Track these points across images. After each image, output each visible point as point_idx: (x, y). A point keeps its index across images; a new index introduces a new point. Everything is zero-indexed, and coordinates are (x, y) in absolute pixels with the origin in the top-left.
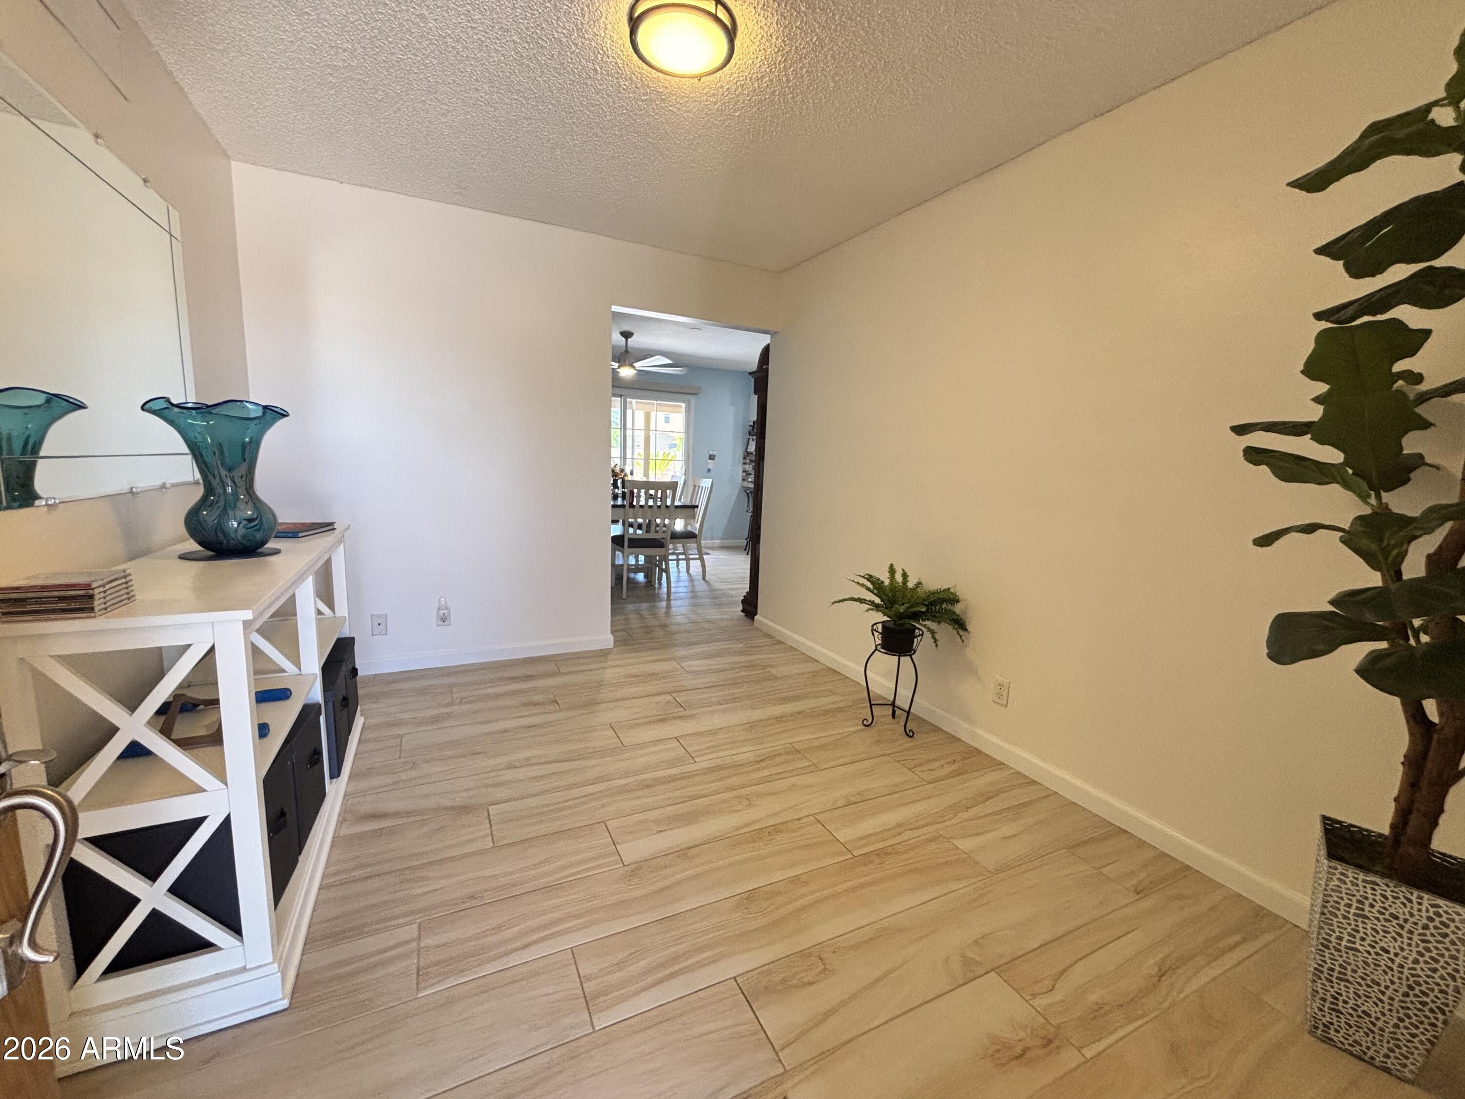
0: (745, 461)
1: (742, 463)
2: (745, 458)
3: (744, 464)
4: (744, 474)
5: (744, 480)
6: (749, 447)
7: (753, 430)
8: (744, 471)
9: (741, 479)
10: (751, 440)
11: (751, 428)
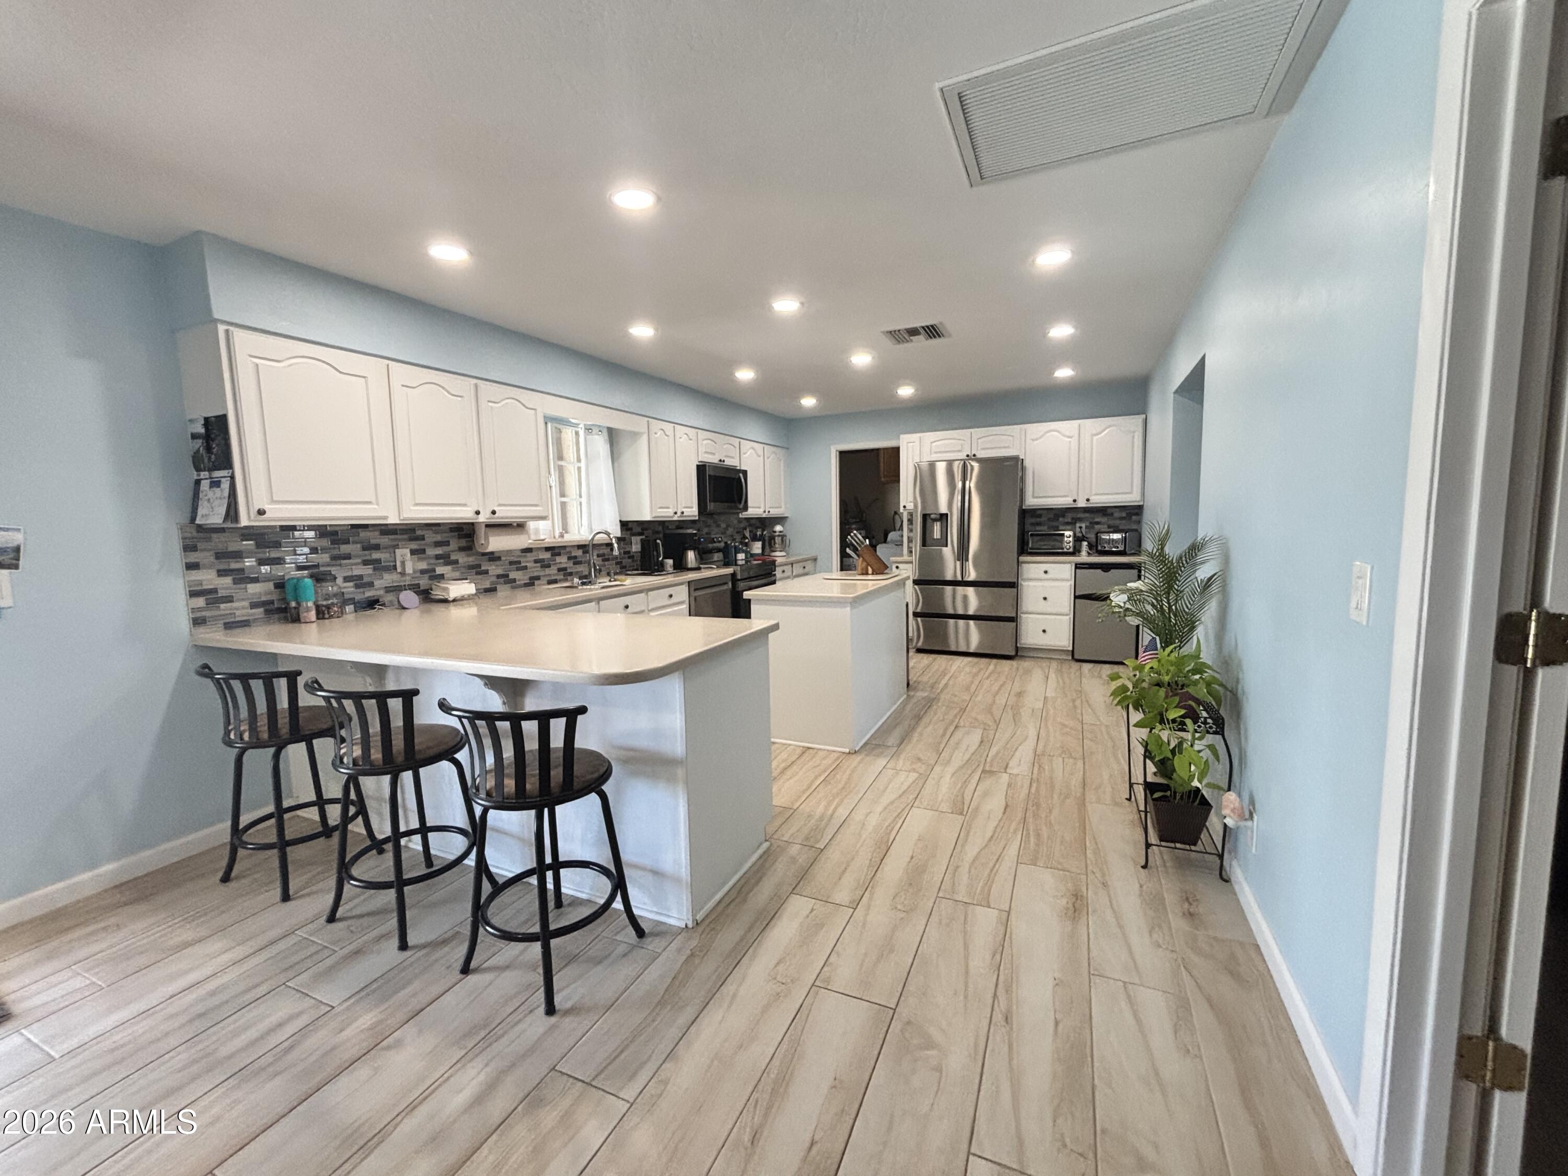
0: (193, 557)
1: (179, 566)
2: (189, 548)
3: (191, 566)
4: (200, 602)
5: (198, 622)
6: (201, 511)
7: (209, 449)
8: (193, 594)
9: (184, 623)
10: (205, 485)
11: (199, 443)
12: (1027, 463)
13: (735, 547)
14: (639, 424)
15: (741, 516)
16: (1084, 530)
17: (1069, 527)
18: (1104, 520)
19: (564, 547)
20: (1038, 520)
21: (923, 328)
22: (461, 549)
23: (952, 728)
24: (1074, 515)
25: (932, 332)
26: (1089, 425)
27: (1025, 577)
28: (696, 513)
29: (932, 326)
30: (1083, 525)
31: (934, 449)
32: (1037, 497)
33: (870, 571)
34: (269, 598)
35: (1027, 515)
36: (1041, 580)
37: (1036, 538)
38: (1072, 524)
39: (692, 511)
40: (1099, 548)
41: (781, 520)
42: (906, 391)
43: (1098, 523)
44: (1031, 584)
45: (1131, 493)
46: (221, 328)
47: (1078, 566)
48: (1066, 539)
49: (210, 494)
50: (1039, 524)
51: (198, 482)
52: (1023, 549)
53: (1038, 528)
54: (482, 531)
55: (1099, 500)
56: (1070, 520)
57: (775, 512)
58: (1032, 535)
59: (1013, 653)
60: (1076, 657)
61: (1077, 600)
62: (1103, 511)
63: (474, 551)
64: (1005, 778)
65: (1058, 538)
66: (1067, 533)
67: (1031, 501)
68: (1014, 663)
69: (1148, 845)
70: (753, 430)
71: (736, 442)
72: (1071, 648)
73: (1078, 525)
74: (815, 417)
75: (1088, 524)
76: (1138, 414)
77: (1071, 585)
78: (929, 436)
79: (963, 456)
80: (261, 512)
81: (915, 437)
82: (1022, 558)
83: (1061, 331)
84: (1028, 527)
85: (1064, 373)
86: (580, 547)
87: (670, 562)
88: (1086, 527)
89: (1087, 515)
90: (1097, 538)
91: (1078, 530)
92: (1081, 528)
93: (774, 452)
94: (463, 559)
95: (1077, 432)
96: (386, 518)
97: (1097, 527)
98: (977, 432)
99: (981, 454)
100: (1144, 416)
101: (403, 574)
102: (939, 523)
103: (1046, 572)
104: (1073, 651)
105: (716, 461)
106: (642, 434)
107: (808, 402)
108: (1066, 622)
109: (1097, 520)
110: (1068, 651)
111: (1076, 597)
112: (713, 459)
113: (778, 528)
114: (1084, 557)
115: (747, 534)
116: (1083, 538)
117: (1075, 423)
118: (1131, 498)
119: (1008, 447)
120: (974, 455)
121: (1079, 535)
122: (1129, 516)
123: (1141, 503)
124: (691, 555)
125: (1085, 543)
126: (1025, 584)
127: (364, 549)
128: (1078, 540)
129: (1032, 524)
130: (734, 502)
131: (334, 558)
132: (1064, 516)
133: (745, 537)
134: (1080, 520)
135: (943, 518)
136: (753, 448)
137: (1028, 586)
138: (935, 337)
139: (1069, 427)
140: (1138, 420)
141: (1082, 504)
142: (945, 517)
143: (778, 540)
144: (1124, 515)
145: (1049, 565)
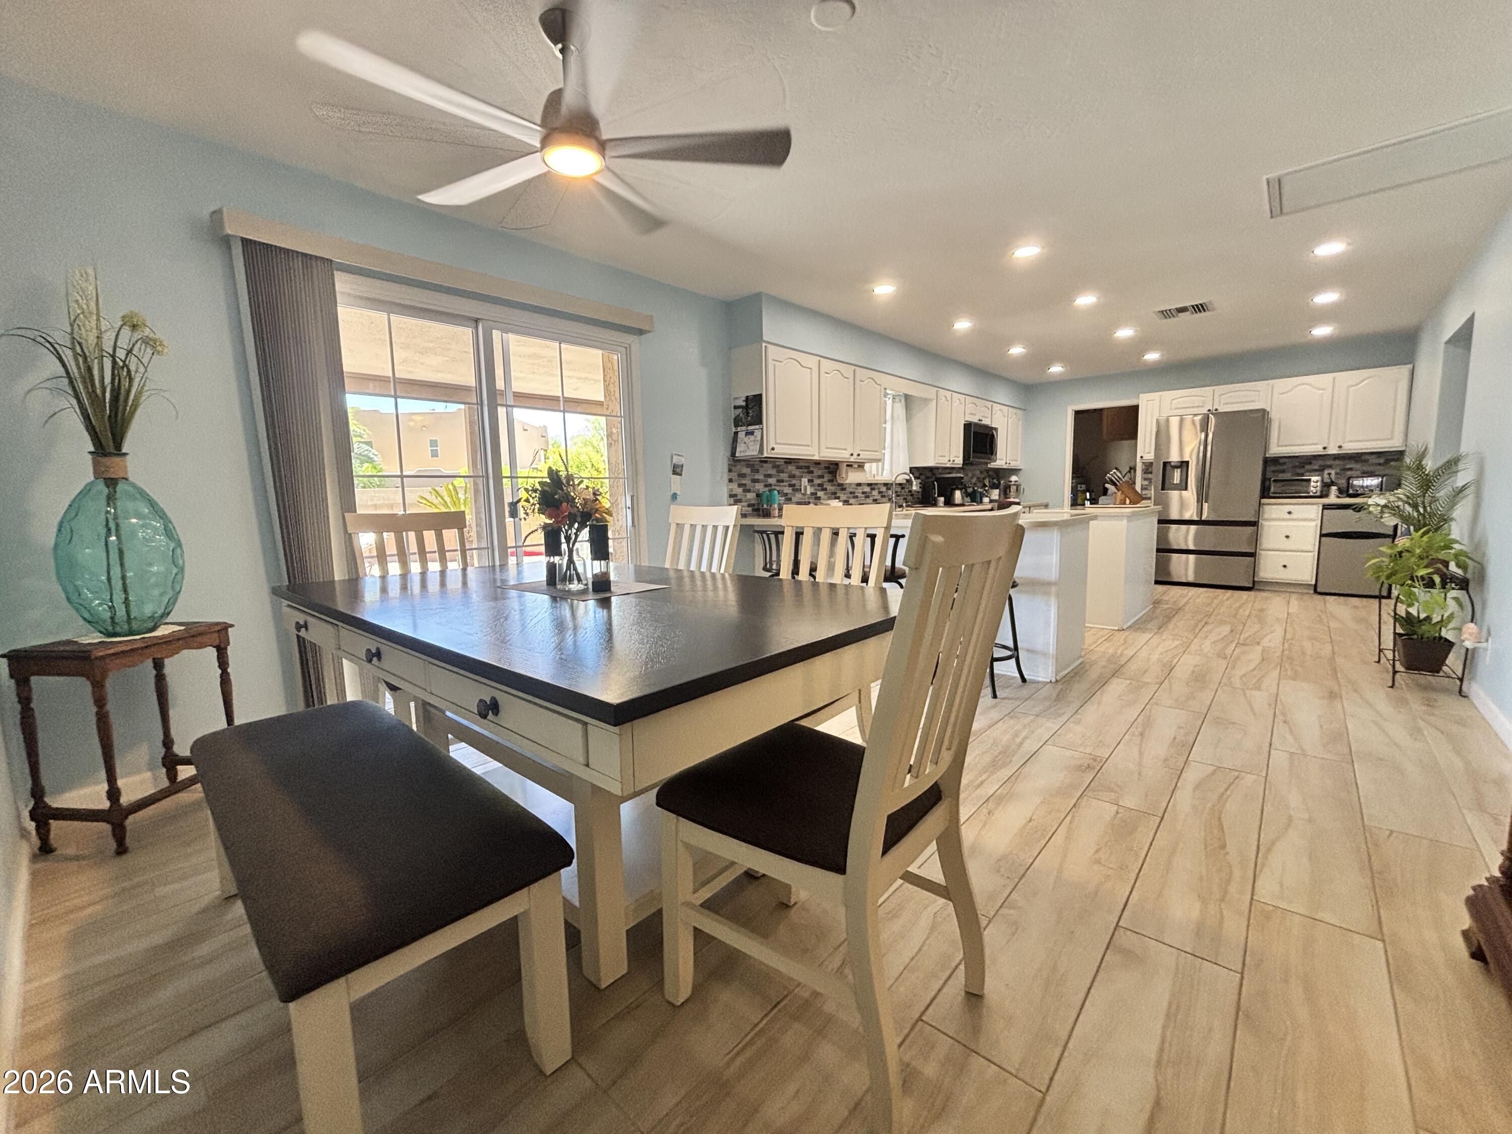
0: (730, 476)
1: (727, 480)
2: (730, 471)
3: (730, 481)
6: (739, 449)
7: (746, 414)
8: (730, 496)
10: (741, 435)
11: (739, 411)
12: (1274, 415)
13: (981, 493)
14: (930, 392)
15: (989, 466)
16: (1333, 476)
17: (1317, 473)
18: (1358, 466)
19: (876, 484)
20: (1281, 468)
21: (1193, 306)
22: (829, 481)
23: (1203, 623)
24: (1320, 462)
25: (1199, 308)
26: (1345, 378)
27: (1266, 516)
28: (961, 462)
29: (1201, 305)
30: (1333, 472)
31: (1173, 407)
32: (1281, 446)
33: (1128, 501)
34: (753, 502)
35: (1269, 463)
36: (1283, 520)
37: (1279, 484)
38: (1320, 471)
39: (959, 461)
40: (1351, 492)
41: (1015, 471)
42: (1152, 356)
43: (1351, 469)
44: (1273, 523)
45: (1391, 439)
46: (764, 345)
47: (1326, 507)
48: (1312, 484)
49: (746, 439)
50: (1283, 471)
51: (736, 433)
52: (1265, 493)
53: (1280, 475)
54: (843, 467)
55: (1351, 447)
56: (1316, 467)
57: (1014, 465)
58: (1275, 481)
59: (1251, 585)
60: (1319, 590)
61: (1324, 539)
62: (1357, 457)
63: (835, 483)
64: (1259, 649)
65: (1305, 483)
66: (1314, 479)
67: (1275, 450)
68: (1252, 593)
69: (1395, 672)
70: (1002, 395)
71: (989, 404)
72: (1313, 582)
73: (1326, 472)
74: (1059, 382)
75: (1338, 471)
76: (1405, 364)
77: (1316, 526)
78: (1168, 395)
79: (1205, 411)
80: (773, 449)
81: (1155, 395)
82: (1264, 501)
83: (1326, 298)
84: (1269, 475)
85: (1322, 331)
86: (886, 485)
87: (942, 499)
88: (1337, 474)
89: (1337, 462)
90: (1348, 483)
91: (1326, 476)
92: (1329, 474)
93: (1016, 414)
94: (830, 487)
95: (1331, 385)
96: (814, 455)
97: (1349, 473)
98: (1219, 389)
99: (1222, 409)
100: (1410, 366)
101: (804, 494)
102: (1179, 470)
103: (1290, 513)
104: (1316, 586)
105: (976, 421)
106: (931, 400)
107: (1056, 369)
108: (1310, 560)
109: (1348, 466)
110: (1311, 585)
111: (1322, 535)
112: (975, 419)
113: (1014, 478)
114: (1333, 499)
115: (987, 483)
116: (1332, 483)
117: (1329, 377)
118: (1394, 443)
119: (1253, 401)
120: (1216, 410)
121: (1327, 480)
122: (1387, 461)
123: (1403, 449)
124: (958, 495)
125: (1334, 488)
126: (1266, 523)
127: (790, 477)
128: (1326, 486)
129: (1274, 472)
130: (987, 453)
131: (778, 481)
132: (1310, 463)
133: (985, 486)
134: (1330, 467)
135: (1184, 465)
136: (1000, 410)
137: (1270, 526)
138: (1200, 311)
139: (1325, 380)
140: (1405, 370)
141: (1333, 450)
142: (1185, 464)
143: (1013, 489)
144: (1382, 461)
145: (1292, 507)
